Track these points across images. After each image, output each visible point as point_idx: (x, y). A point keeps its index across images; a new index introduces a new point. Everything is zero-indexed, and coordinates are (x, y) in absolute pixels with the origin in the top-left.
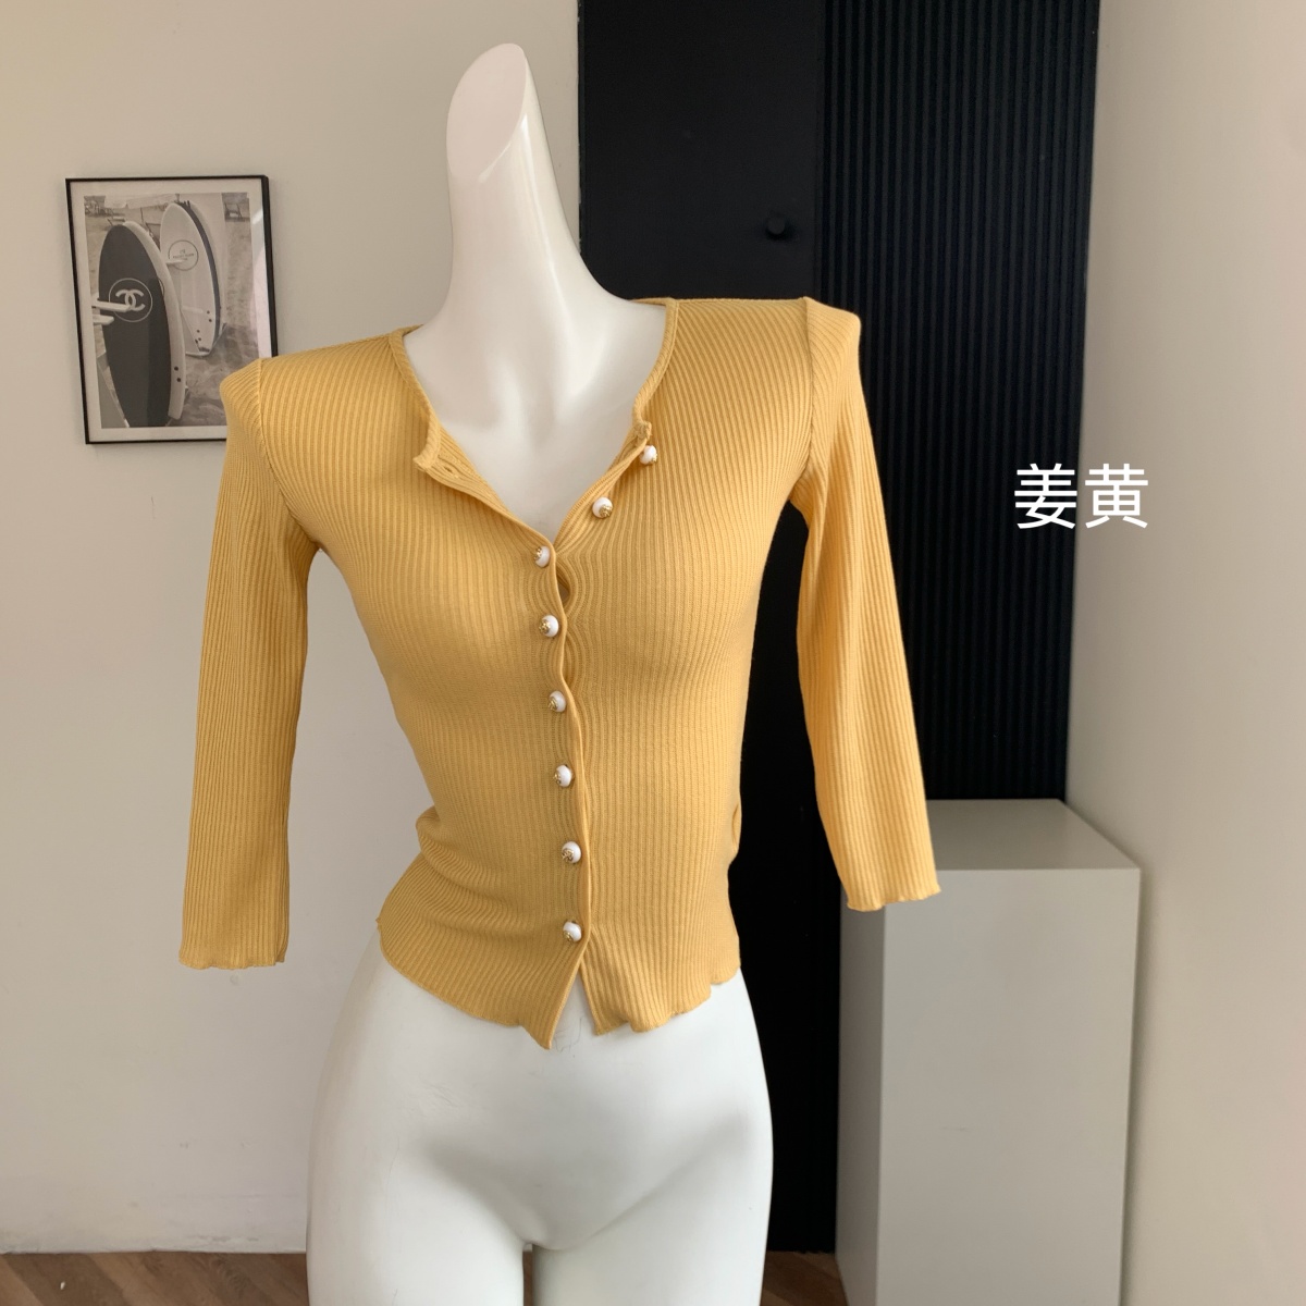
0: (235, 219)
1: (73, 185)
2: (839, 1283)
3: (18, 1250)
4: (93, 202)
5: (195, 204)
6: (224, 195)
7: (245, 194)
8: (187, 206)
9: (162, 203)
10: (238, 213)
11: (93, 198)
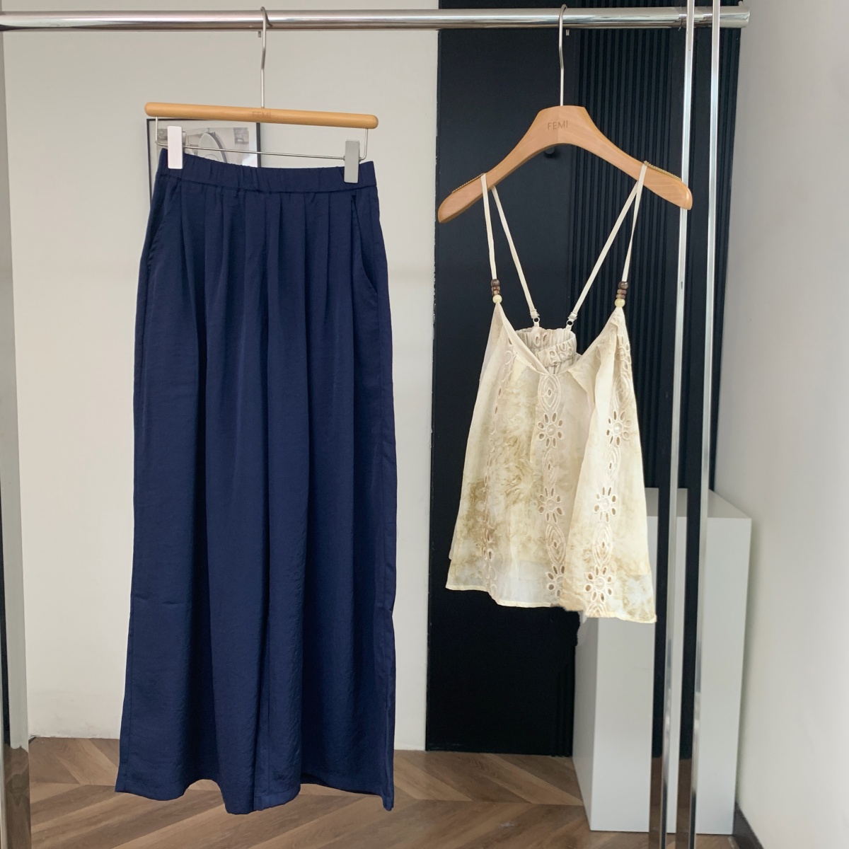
0: (240, 143)
1: (151, 123)
2: (574, 772)
3: (98, 737)
4: (161, 132)
5: (218, 134)
6: (235, 129)
7: (246, 128)
8: (213, 135)
9: (200, 133)
10: (243, 139)
11: (162, 130)
